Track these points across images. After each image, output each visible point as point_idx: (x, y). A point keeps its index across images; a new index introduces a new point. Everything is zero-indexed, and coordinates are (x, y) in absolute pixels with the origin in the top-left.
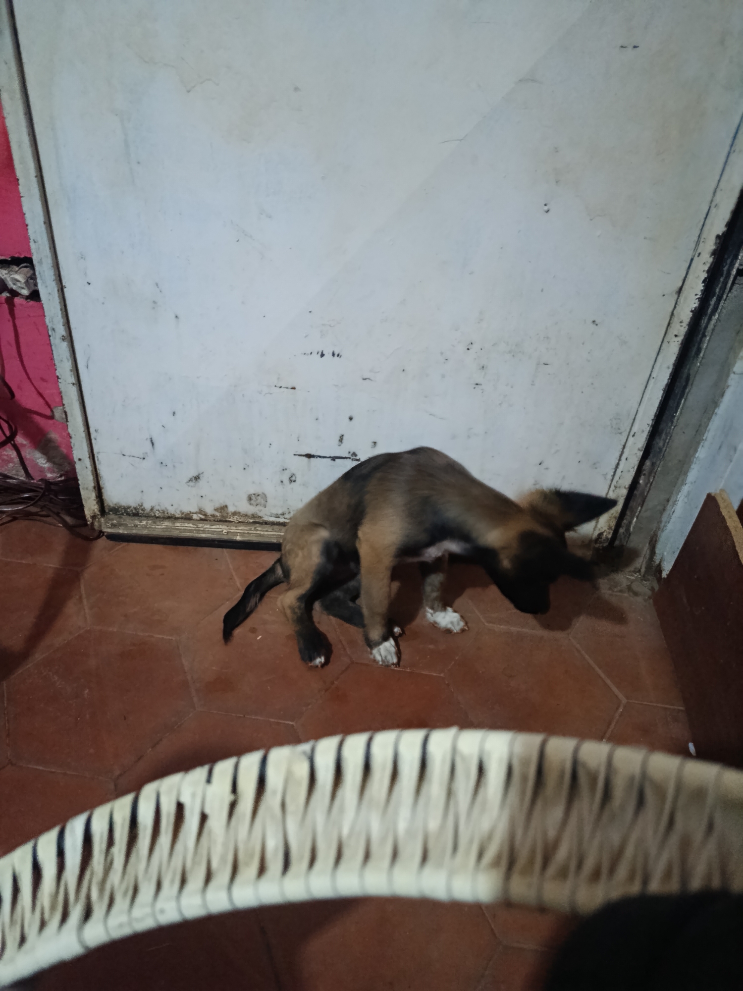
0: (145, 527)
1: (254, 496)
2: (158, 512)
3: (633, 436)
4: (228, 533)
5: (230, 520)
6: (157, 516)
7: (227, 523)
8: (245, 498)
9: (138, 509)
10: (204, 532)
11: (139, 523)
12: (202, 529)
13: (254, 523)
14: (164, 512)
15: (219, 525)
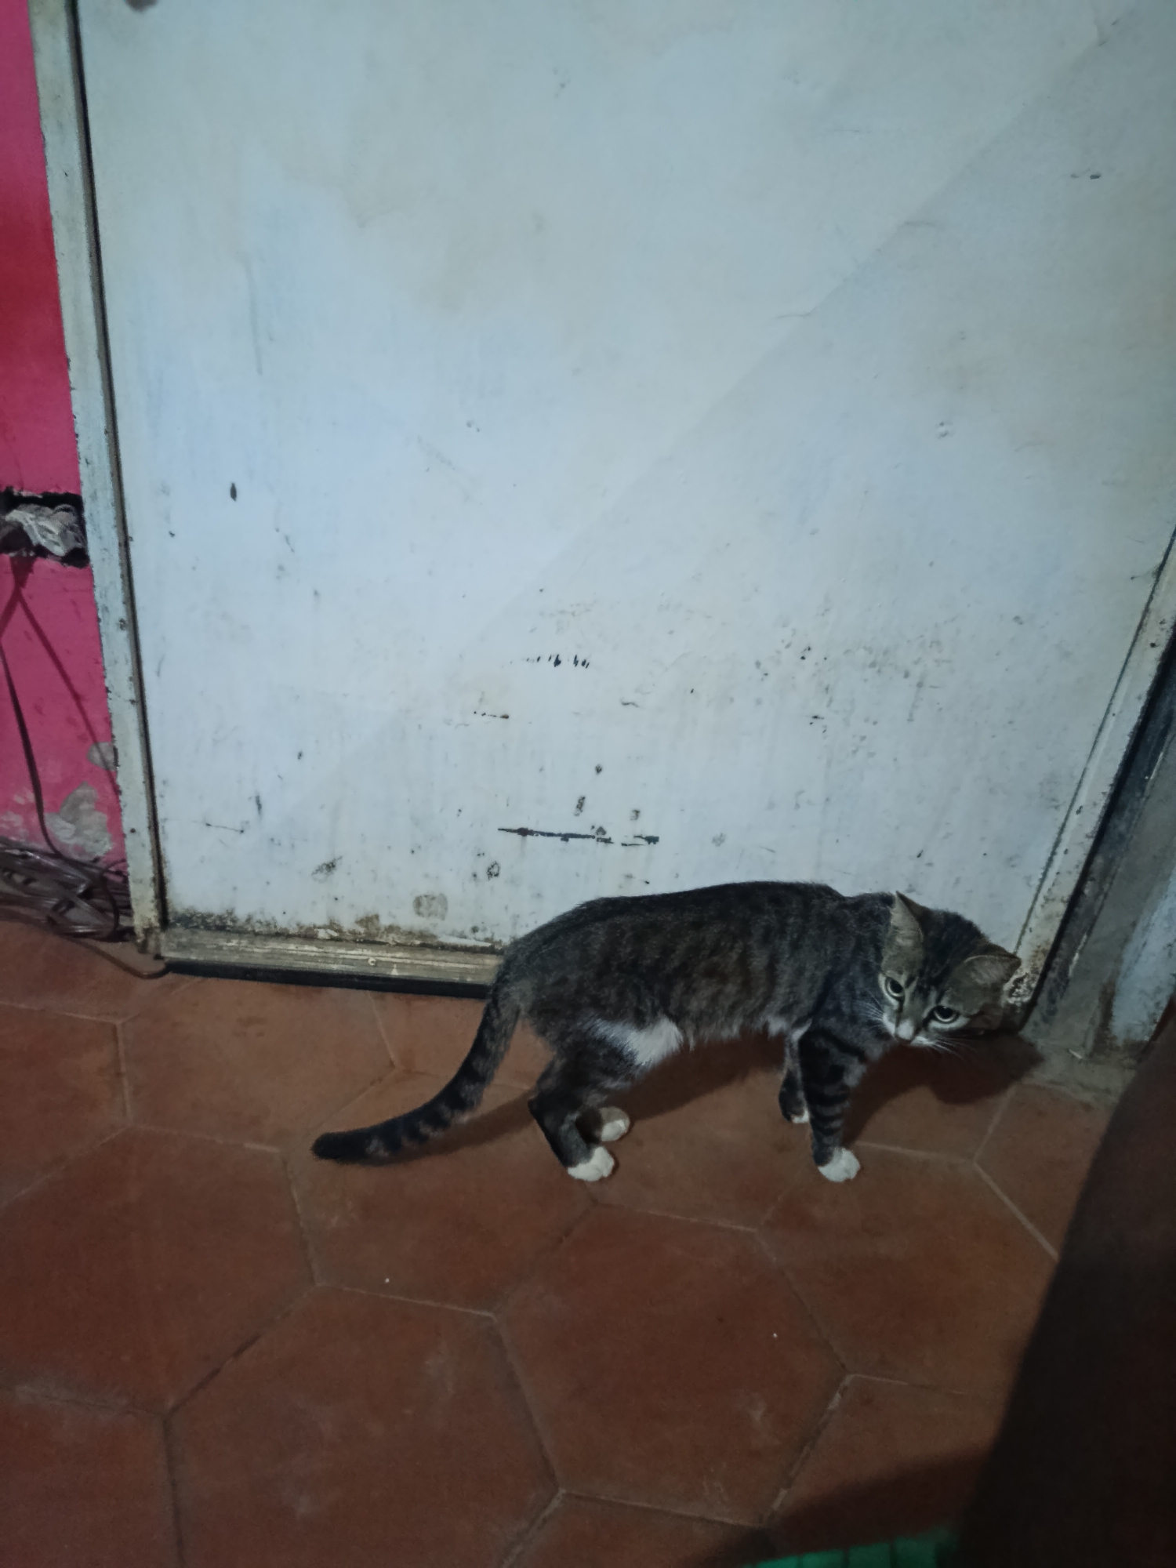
0: (235, 950)
1: (424, 899)
2: (258, 925)
3: (1078, 812)
4: (377, 963)
5: (382, 940)
6: (257, 931)
7: (375, 947)
8: (411, 900)
9: (225, 918)
10: (335, 961)
11: (225, 944)
12: (332, 956)
13: (423, 946)
14: (268, 925)
15: (363, 949)
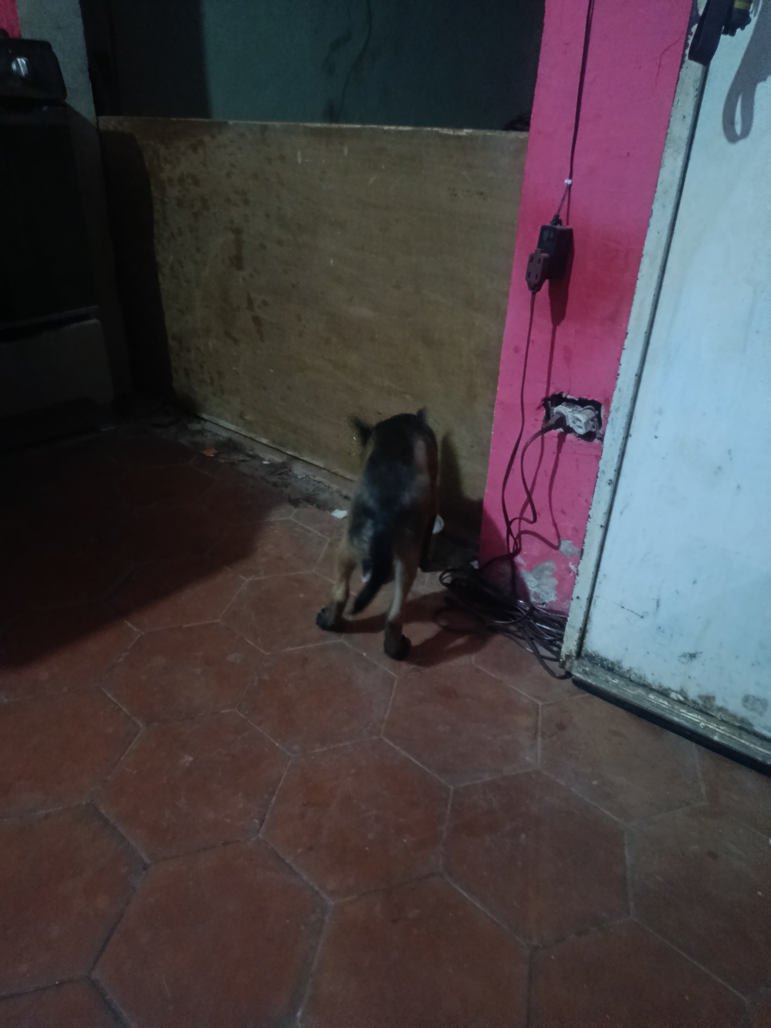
0: (616, 686)
1: (752, 698)
2: (634, 676)
4: (706, 727)
5: (712, 714)
6: (632, 679)
7: (706, 716)
8: (741, 696)
9: (615, 665)
10: (678, 716)
11: (611, 680)
12: (677, 712)
13: (741, 728)
14: (640, 678)
15: (698, 714)
